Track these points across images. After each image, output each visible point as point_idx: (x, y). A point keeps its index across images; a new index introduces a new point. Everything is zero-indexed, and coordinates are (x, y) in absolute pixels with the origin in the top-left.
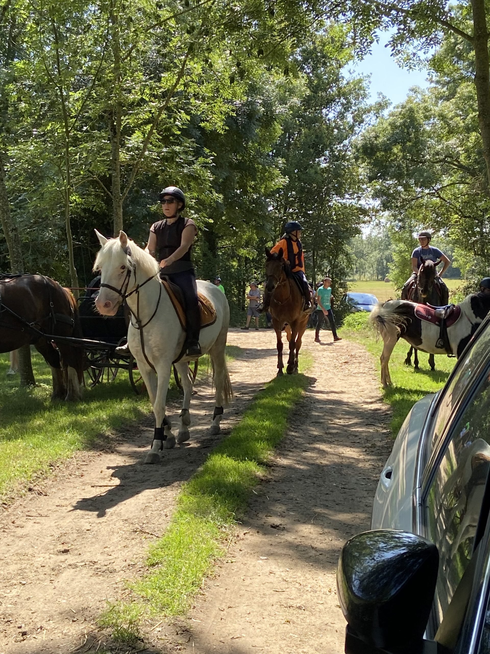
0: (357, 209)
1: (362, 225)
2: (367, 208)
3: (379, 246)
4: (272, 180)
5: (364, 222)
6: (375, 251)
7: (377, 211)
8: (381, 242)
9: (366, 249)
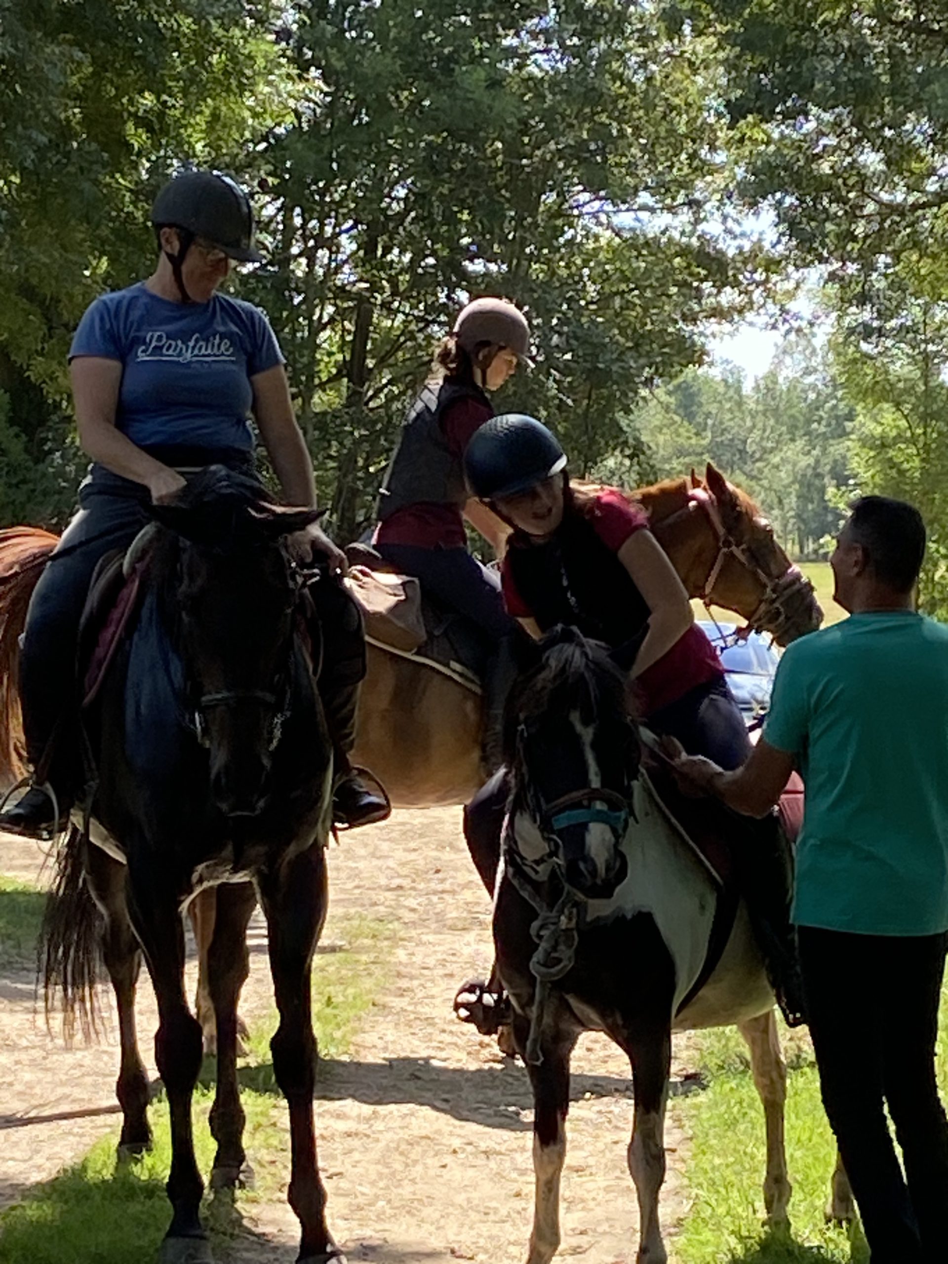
0: (684, 252)
1: (711, 326)
2: (731, 253)
3: (809, 422)
4: (242, 88)
5: (718, 313)
6: (793, 440)
7: (772, 265)
8: (817, 406)
9: (756, 435)
